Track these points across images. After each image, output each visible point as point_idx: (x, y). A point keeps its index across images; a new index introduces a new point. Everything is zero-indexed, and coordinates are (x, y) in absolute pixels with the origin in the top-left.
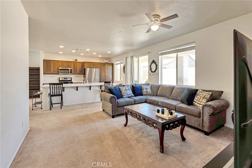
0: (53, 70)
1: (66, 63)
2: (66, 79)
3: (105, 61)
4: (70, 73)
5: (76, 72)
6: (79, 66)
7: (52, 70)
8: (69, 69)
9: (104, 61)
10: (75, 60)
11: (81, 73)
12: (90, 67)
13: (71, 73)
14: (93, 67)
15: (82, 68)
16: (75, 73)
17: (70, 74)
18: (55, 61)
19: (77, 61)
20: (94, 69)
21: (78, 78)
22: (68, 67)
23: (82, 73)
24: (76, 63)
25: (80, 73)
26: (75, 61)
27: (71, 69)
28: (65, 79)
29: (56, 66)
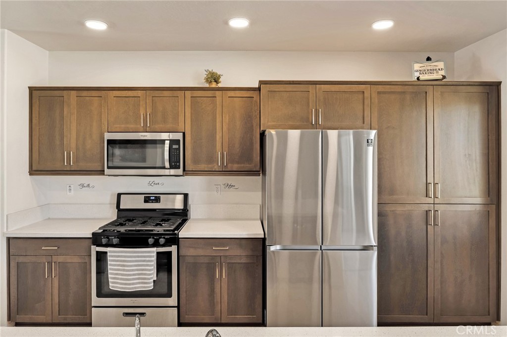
0: (77, 149)
1: (149, 101)
2: (157, 200)
3: (419, 70)
4: (167, 165)
5: (211, 159)
6: (226, 119)
7: (73, 145)
8: (163, 142)
9: (411, 71)
10: (208, 80)
11: (238, 163)
12: (304, 124)
13: (174, 165)
14: (325, 118)
15: (249, 129)
16: (203, 167)
17: (173, 172)
18: (85, 93)
19: (220, 85)
20: (333, 134)
21: (231, 194)
22: (157, 127)
23: (247, 166)
24: (209, 93)
25: (235, 167)
26: (207, 85)
27: (173, 142)
28: (147, 200)
29: (95, 124)
